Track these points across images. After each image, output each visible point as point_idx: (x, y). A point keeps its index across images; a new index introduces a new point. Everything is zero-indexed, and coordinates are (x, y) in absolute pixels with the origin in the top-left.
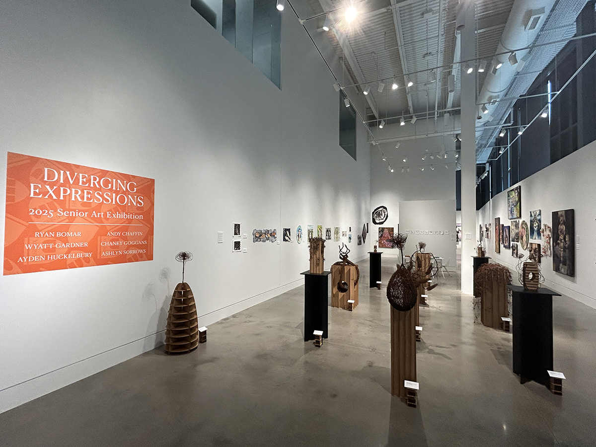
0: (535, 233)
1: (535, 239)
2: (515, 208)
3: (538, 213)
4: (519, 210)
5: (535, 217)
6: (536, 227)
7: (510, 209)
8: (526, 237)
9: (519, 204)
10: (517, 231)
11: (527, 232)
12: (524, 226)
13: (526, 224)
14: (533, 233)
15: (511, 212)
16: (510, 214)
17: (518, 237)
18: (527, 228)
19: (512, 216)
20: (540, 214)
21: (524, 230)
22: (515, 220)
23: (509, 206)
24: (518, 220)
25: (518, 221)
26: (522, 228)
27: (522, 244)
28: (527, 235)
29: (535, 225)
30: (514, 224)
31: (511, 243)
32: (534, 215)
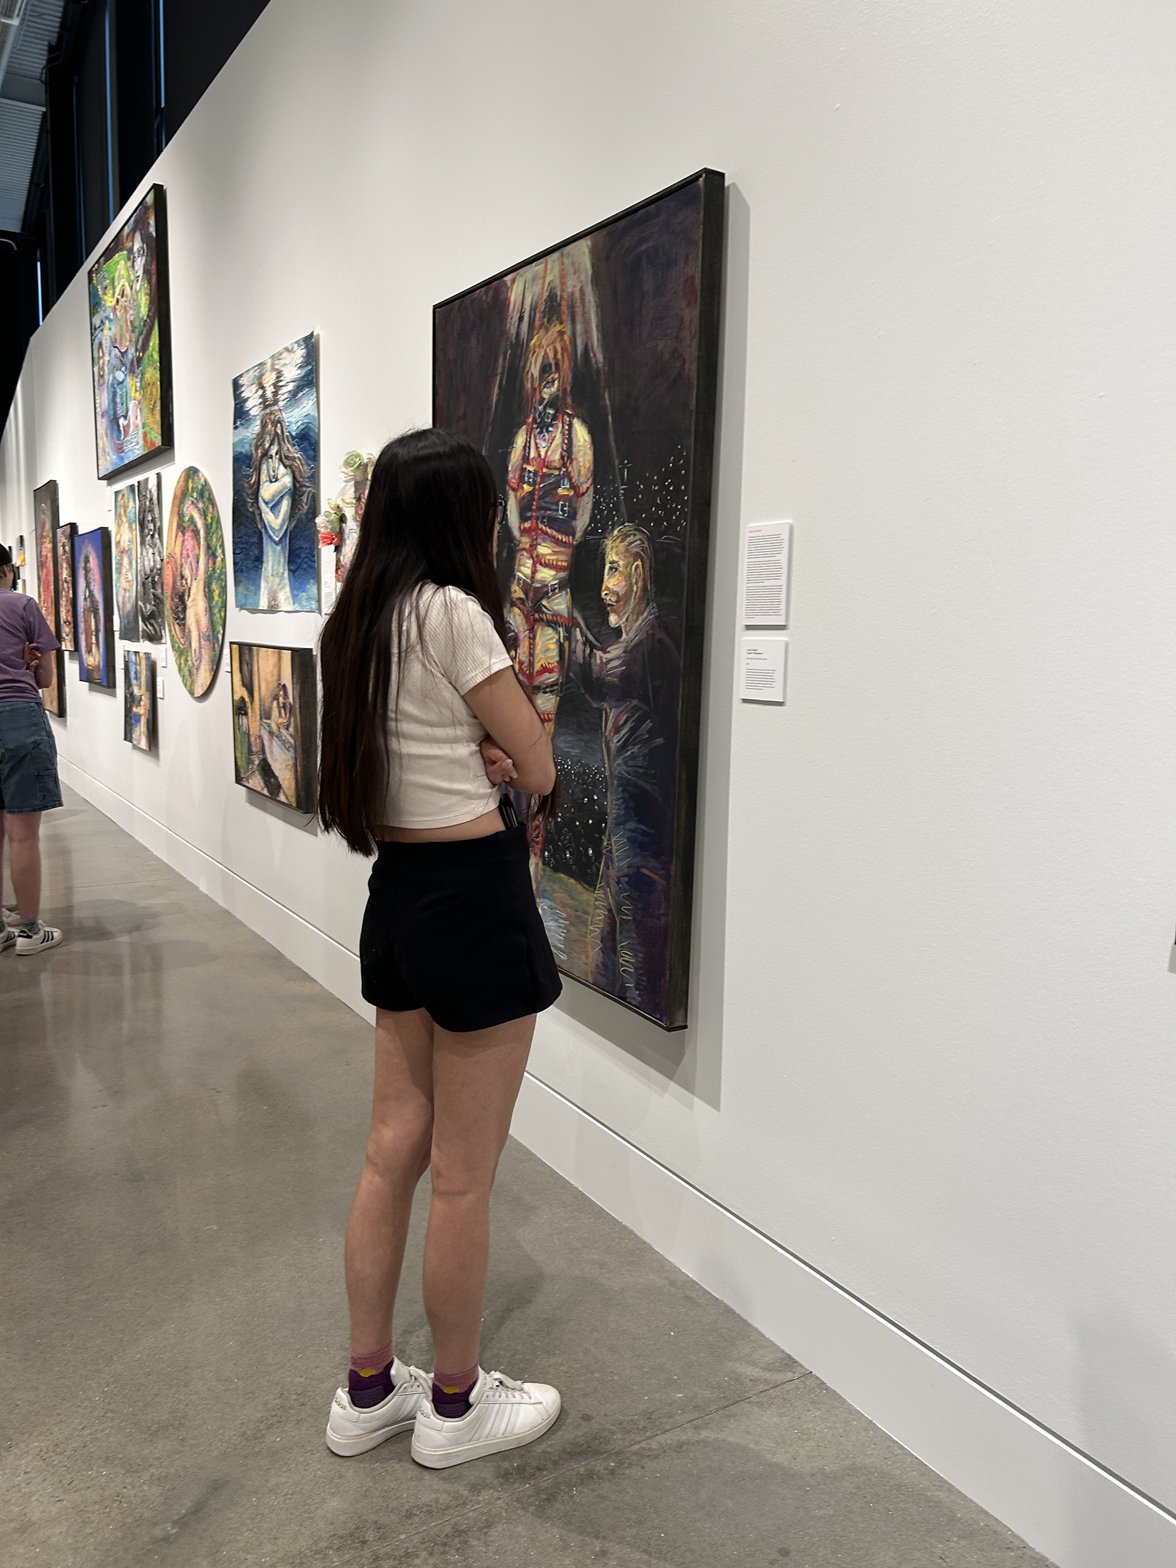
0: (274, 562)
1: (273, 609)
2: (133, 383)
3: (292, 374)
4: (156, 391)
5: (271, 421)
6: (274, 508)
7: (104, 400)
8: (208, 595)
9: (154, 341)
10: (149, 560)
11: (212, 554)
12: (191, 511)
13: (205, 495)
14: (259, 560)
15: (114, 421)
16: (104, 442)
17: (158, 601)
18: (213, 526)
19: (120, 449)
20: (309, 381)
21: (190, 543)
22: (134, 481)
23: (98, 380)
24: (150, 475)
25: (152, 485)
26: (181, 528)
27: (181, 652)
28: (213, 579)
29: (267, 491)
30: (133, 506)
31: (121, 646)
32: (265, 404)
